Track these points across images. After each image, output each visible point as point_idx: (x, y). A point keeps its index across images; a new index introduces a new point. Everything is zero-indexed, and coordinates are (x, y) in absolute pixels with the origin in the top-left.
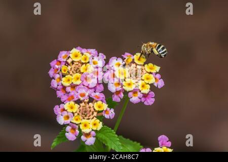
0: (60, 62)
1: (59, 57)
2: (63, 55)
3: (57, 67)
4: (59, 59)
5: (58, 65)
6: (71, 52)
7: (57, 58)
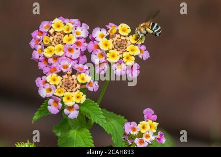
0: (42, 32)
1: (40, 27)
2: (45, 25)
3: (38, 37)
4: (41, 29)
5: (40, 35)
6: (53, 22)
7: (38, 29)
